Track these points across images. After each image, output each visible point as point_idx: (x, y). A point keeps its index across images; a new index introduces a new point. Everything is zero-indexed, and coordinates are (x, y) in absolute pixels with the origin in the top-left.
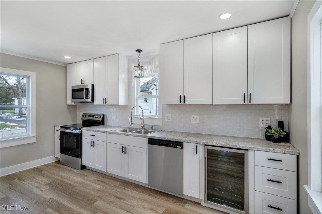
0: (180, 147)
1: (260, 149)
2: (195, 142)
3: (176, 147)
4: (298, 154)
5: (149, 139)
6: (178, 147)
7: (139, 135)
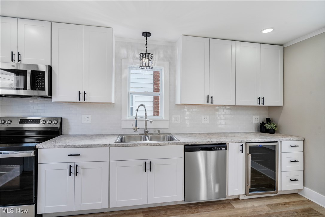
0: (225, 149)
1: (286, 140)
2: (240, 142)
3: (221, 150)
4: (304, 140)
5: (185, 145)
6: (222, 149)
7: (173, 143)
